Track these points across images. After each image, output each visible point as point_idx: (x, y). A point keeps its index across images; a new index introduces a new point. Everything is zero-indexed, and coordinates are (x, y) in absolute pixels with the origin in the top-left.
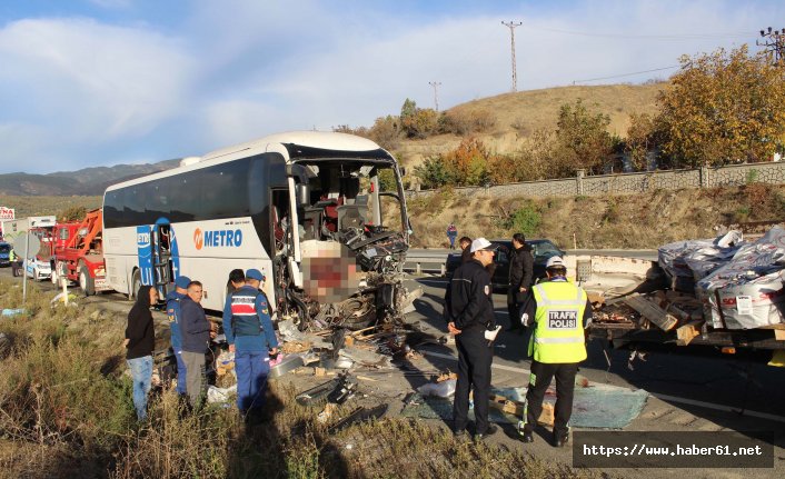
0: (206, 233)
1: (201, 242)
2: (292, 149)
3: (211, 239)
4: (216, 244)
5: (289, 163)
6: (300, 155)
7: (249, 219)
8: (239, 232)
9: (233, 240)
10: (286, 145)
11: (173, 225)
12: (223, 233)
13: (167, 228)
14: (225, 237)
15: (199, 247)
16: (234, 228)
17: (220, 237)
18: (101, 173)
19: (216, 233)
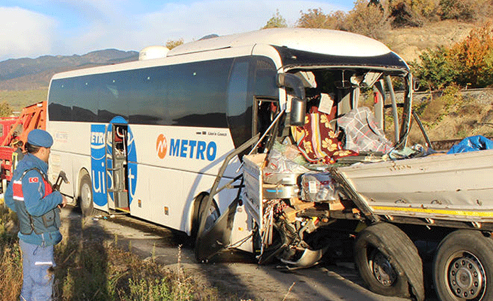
0: (172, 140)
1: (165, 150)
2: (285, 53)
3: (178, 148)
4: (184, 155)
5: (281, 71)
6: (294, 62)
7: (227, 131)
8: (213, 145)
9: (205, 153)
10: (277, 48)
11: (131, 126)
12: (193, 143)
13: (124, 128)
14: (195, 148)
15: (162, 155)
16: (207, 139)
17: (189, 148)
18: (23, 65)
19: (185, 142)
